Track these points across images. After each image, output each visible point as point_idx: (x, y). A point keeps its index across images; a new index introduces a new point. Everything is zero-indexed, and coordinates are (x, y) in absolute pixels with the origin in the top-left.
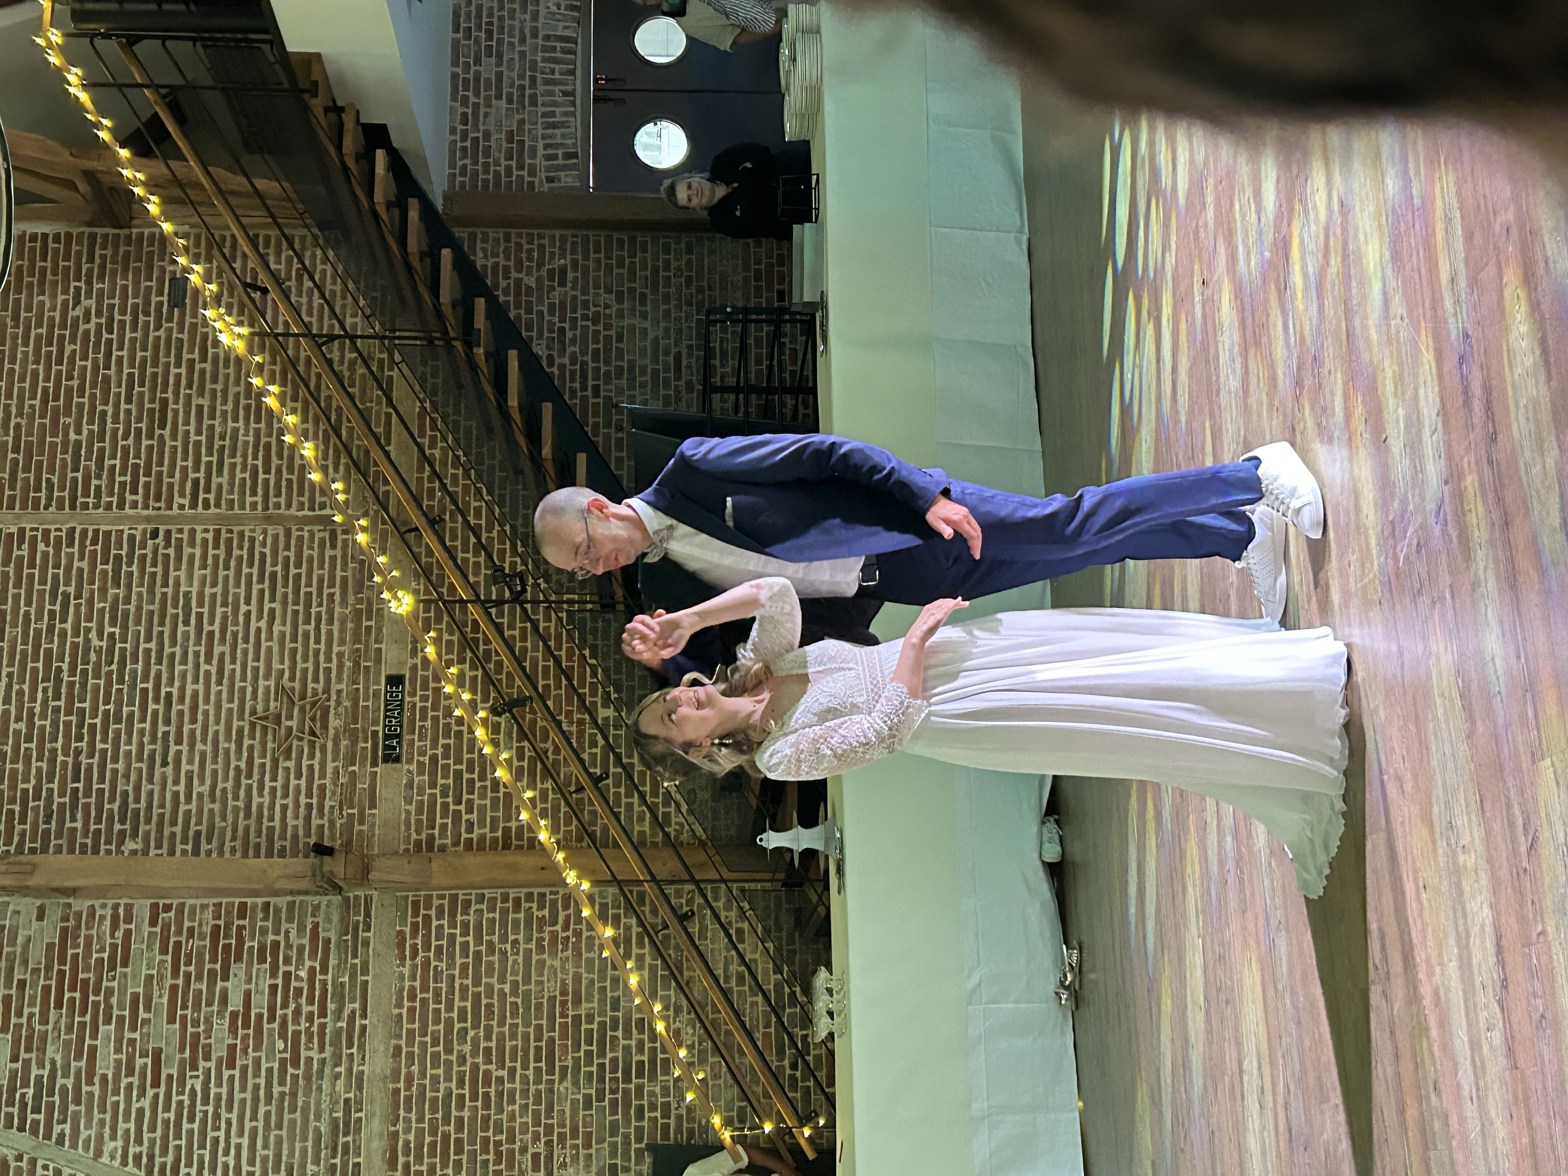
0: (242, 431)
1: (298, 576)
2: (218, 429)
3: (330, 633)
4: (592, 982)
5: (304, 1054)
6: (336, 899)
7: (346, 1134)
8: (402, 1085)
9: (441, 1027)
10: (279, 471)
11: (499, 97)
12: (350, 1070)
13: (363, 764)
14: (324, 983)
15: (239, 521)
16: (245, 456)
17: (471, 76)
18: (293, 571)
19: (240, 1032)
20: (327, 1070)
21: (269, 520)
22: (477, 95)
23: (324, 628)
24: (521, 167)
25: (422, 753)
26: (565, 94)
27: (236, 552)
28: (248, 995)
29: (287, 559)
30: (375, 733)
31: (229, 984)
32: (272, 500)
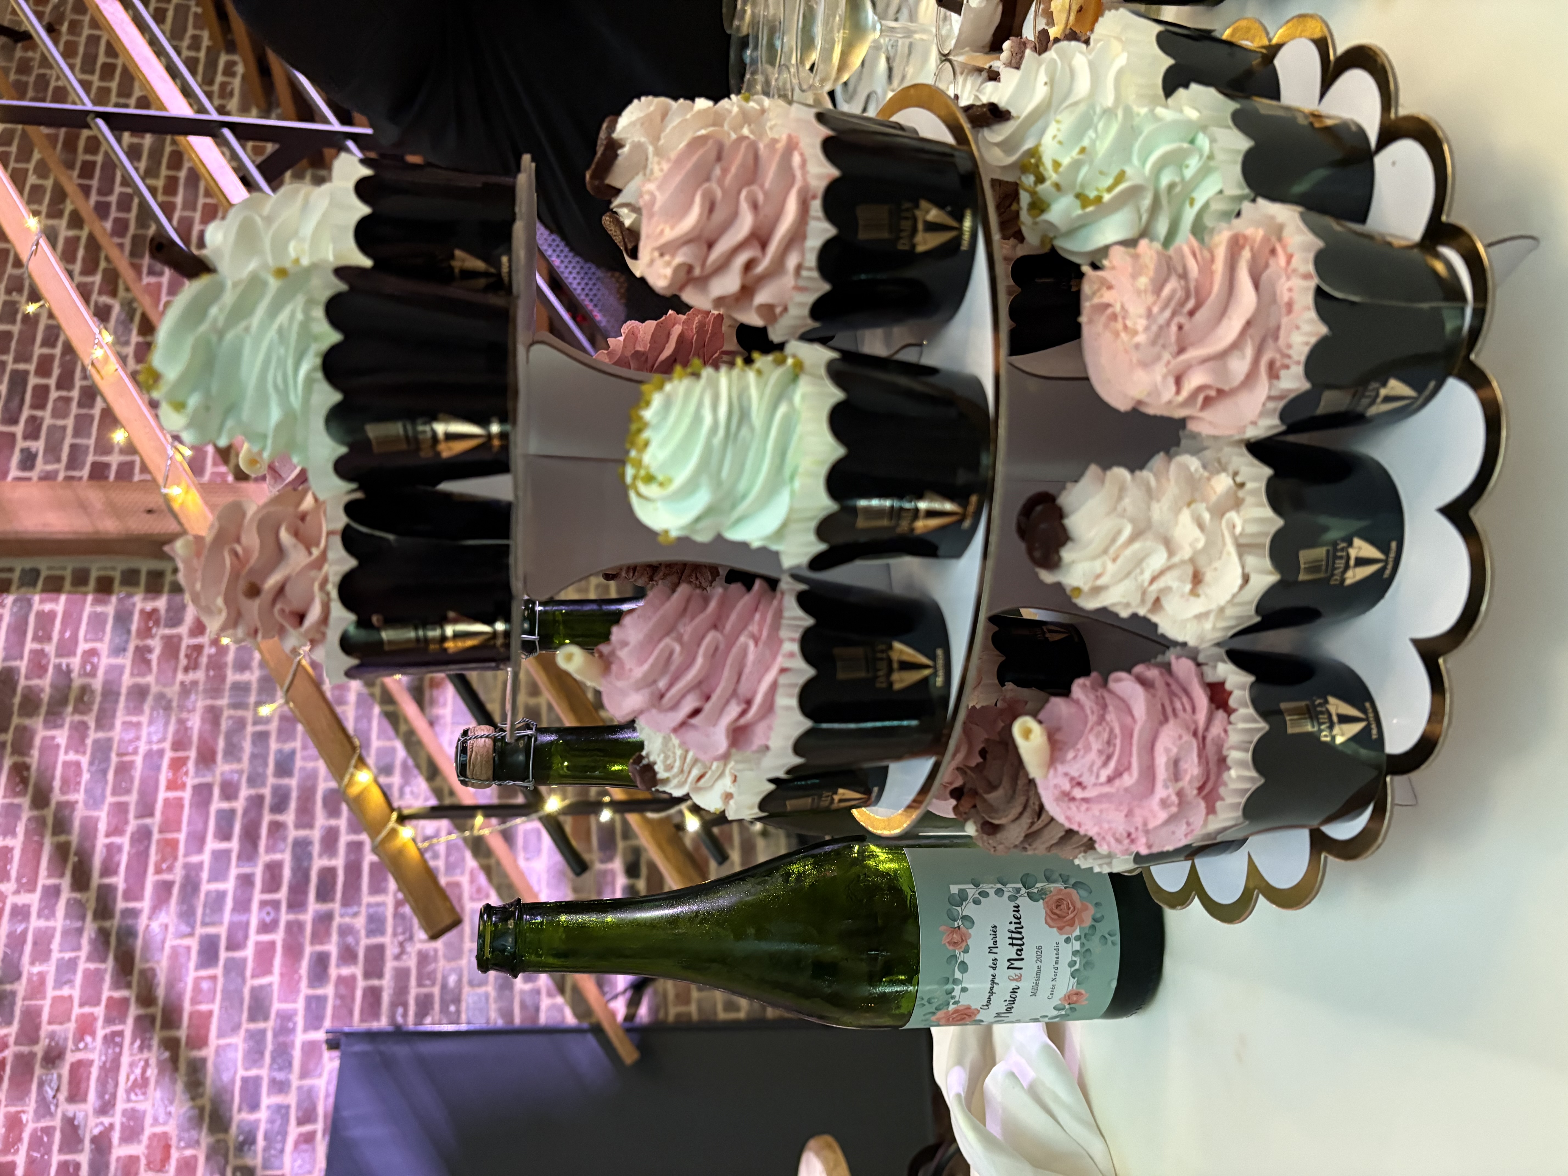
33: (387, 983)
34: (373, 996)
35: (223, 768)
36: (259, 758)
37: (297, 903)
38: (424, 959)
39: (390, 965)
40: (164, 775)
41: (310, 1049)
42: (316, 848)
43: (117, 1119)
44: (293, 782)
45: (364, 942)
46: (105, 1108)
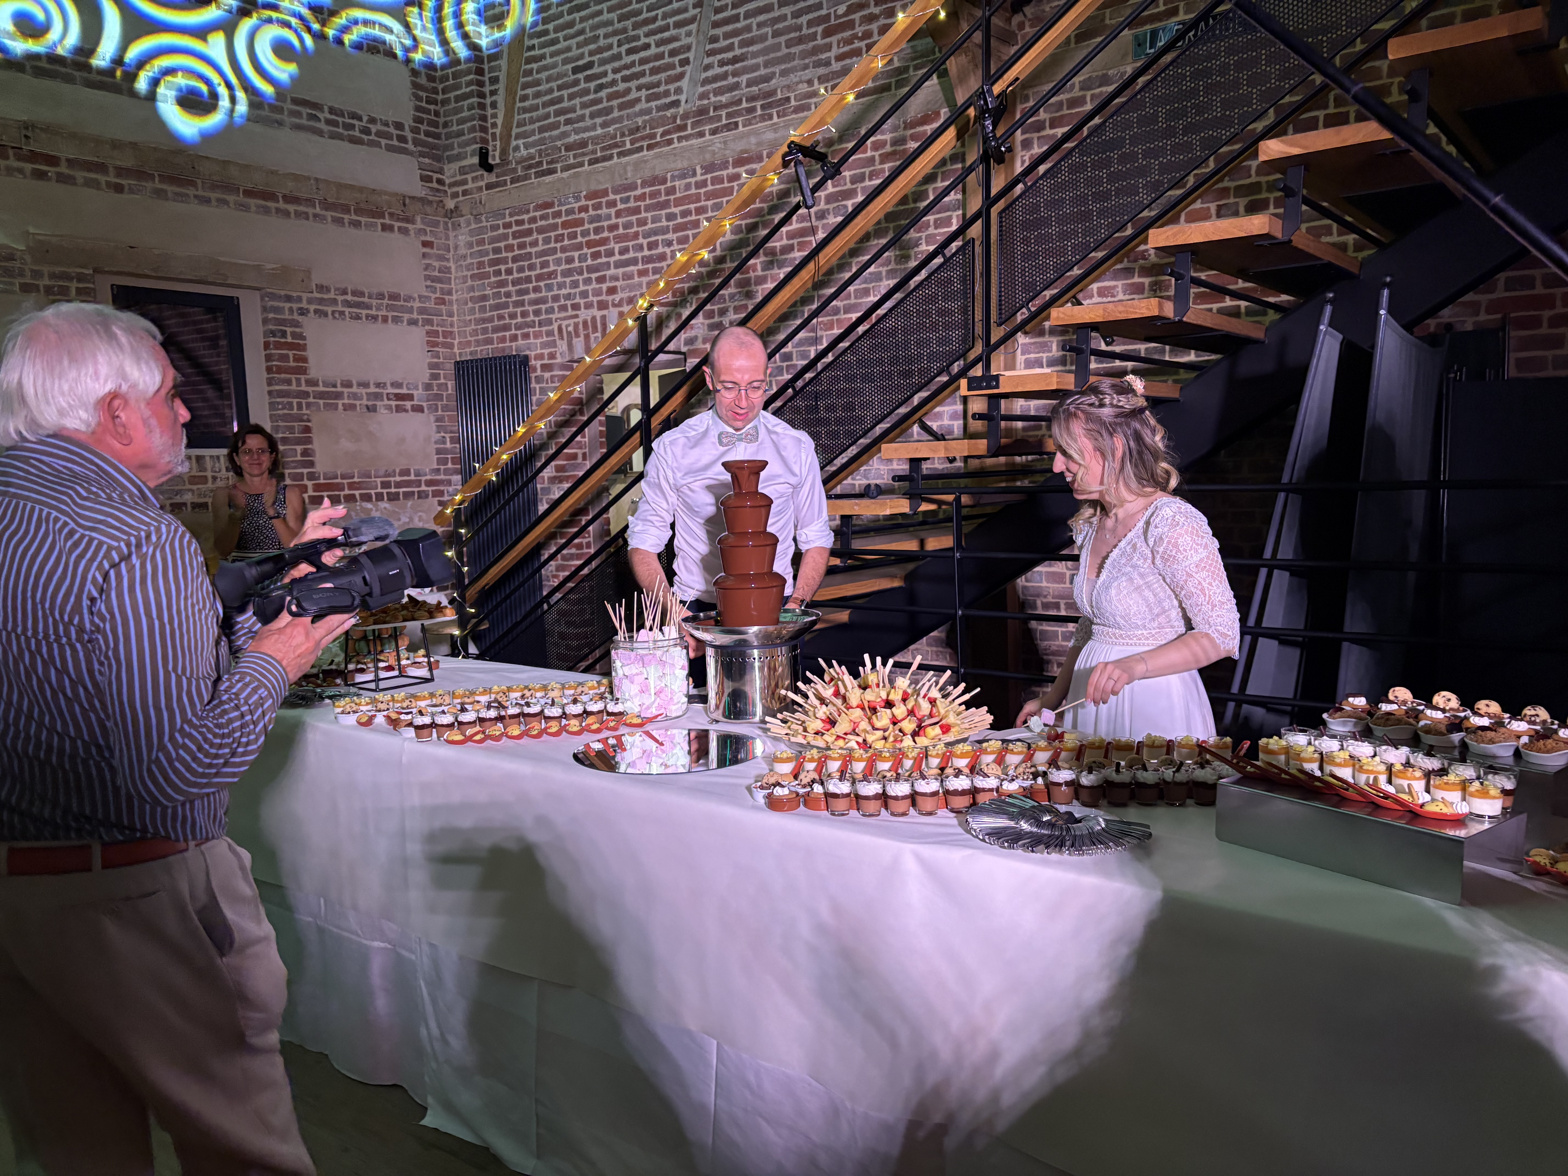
5: (833, 39)
7: (762, 106)
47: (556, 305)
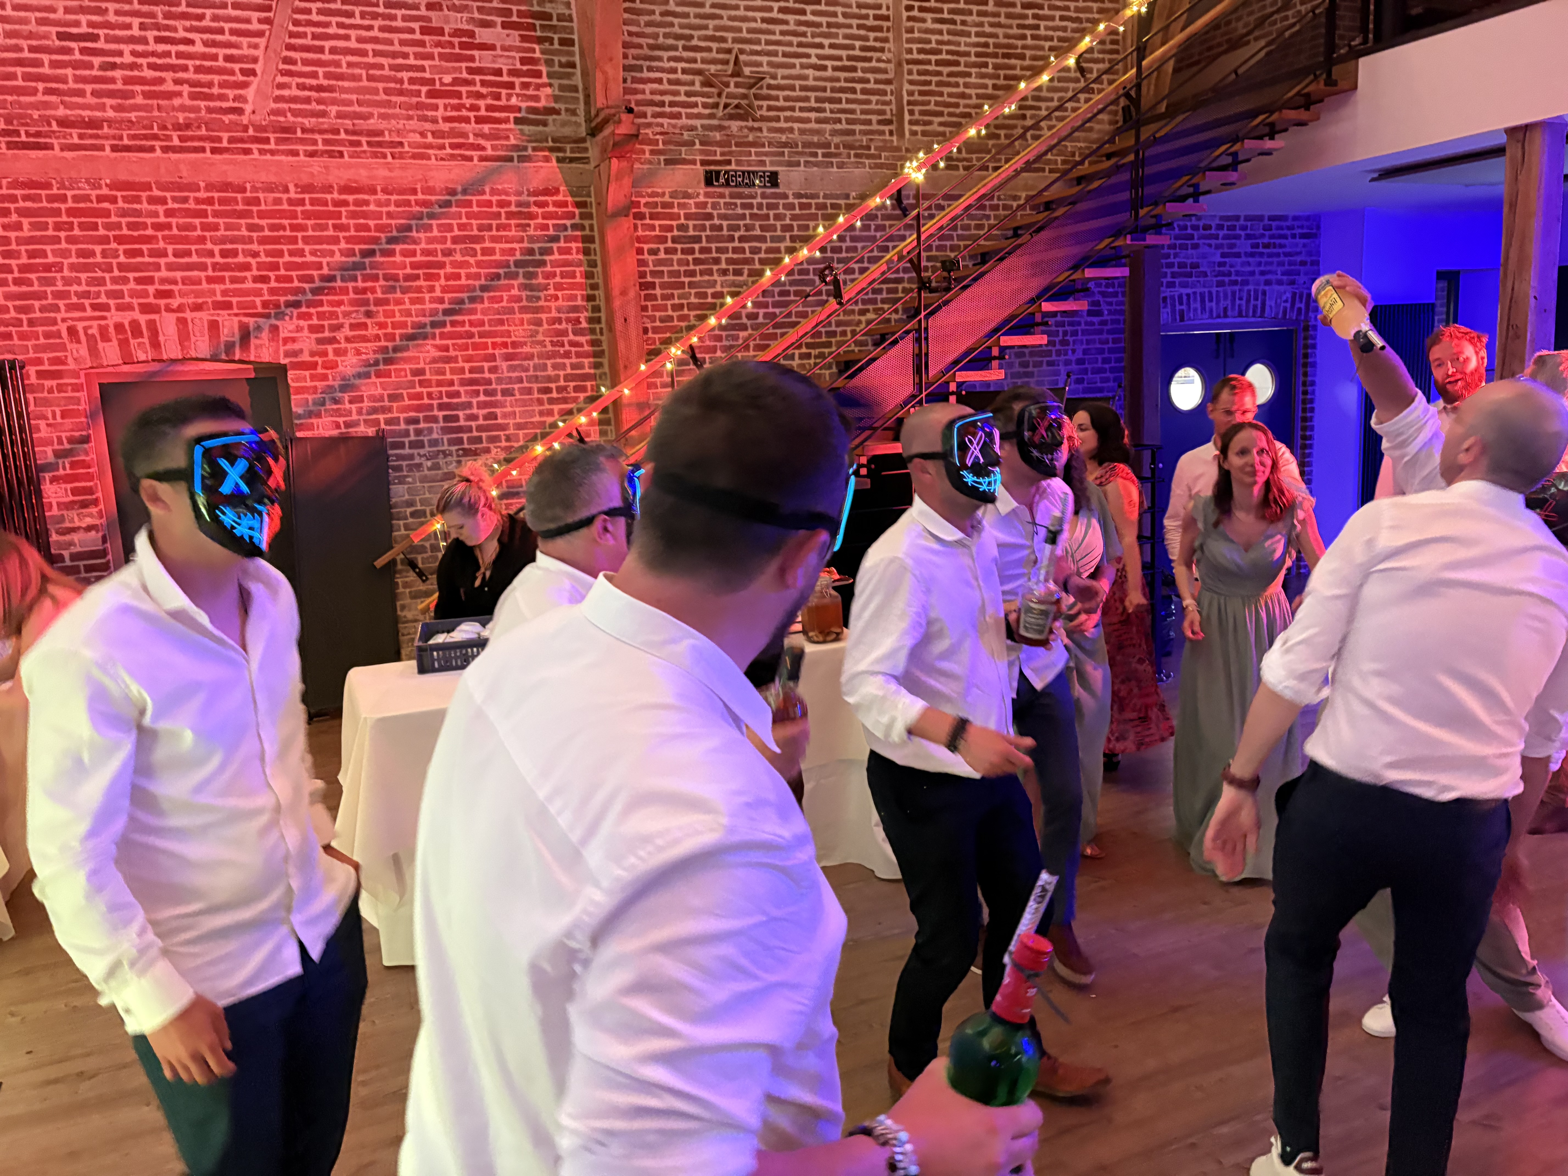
0: (968, 40)
1: (853, 91)
2: (969, 19)
3: (808, 120)
4: (527, 370)
5: (441, 102)
6: (583, 132)
7: (368, 143)
8: (420, 196)
9: (475, 232)
10: (939, 73)
11: (1223, 255)
12: (430, 146)
13: (702, 152)
14: (506, 121)
15: (898, 38)
16: (949, 43)
17: (1238, 232)
18: (858, 86)
19: (456, 40)
20: (428, 126)
21: (899, 64)
22: (1226, 237)
23: (813, 115)
24: (1174, 275)
25: (715, 206)
26: (1225, 309)
27: (872, 35)
28: (492, 47)
29: (867, 81)
30: (729, 162)
31: (499, 28)
32: (915, 68)
33: (407, 451)
34: (401, 446)
35: (504, 365)
36: (510, 380)
37: (441, 407)
38: (419, 466)
39: (415, 451)
40: (499, 340)
41: (377, 422)
42: (468, 412)
43: (343, 345)
44: (499, 397)
45: (426, 439)
46: (348, 340)
47: (61, 303)
